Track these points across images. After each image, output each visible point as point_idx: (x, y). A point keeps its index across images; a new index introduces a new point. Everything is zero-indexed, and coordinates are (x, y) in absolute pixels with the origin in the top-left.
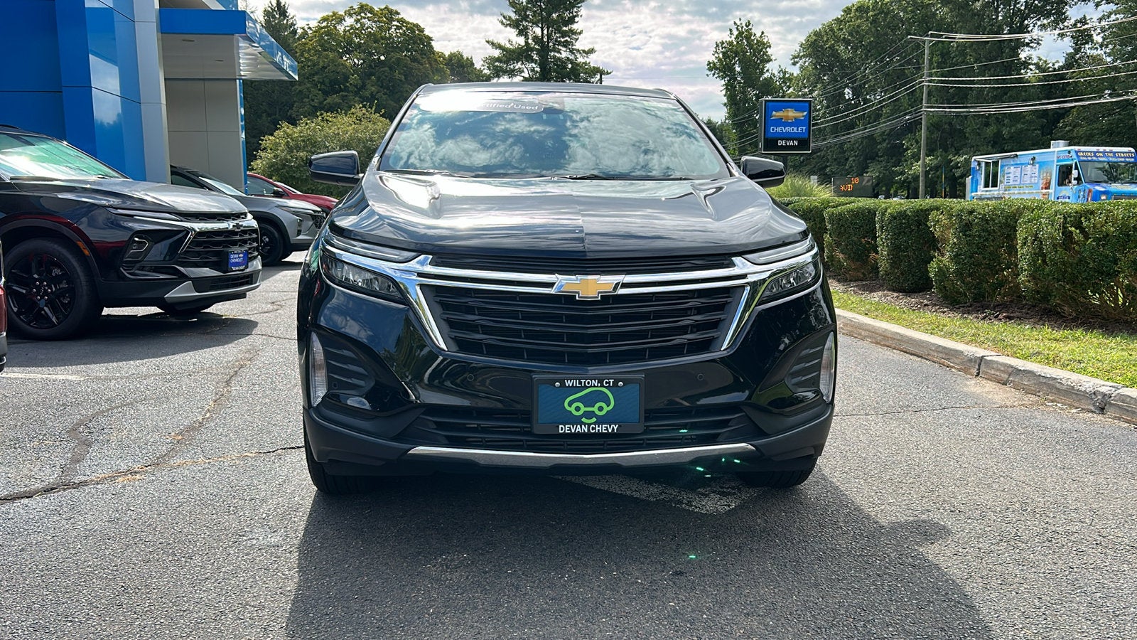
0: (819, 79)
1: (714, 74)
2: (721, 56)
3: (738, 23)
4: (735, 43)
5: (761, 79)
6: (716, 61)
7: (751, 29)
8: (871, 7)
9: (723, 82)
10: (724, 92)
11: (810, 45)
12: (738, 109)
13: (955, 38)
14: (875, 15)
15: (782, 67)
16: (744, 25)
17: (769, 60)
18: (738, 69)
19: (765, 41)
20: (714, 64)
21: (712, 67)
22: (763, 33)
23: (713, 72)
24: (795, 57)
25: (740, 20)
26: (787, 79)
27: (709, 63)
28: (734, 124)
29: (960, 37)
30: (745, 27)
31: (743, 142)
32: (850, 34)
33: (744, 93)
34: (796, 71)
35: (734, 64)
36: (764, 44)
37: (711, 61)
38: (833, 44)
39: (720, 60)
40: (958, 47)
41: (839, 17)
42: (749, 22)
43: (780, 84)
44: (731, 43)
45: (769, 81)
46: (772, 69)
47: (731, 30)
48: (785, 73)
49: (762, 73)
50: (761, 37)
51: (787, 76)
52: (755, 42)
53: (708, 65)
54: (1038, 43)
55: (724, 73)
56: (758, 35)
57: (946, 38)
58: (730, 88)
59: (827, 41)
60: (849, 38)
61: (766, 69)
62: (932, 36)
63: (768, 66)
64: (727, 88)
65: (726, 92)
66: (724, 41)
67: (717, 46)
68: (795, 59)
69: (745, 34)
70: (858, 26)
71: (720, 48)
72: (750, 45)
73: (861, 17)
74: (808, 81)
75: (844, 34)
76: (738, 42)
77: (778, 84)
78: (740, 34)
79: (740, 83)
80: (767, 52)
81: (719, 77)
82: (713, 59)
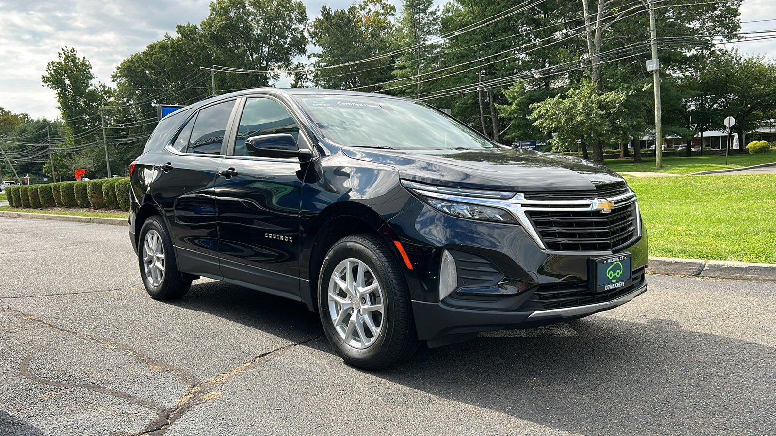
0: (134, 93)
1: (48, 85)
2: (53, 72)
3: (65, 49)
4: (63, 64)
5: (87, 91)
6: (49, 76)
7: (75, 55)
8: (170, 46)
9: (56, 92)
10: (58, 99)
11: (126, 69)
12: (71, 112)
13: (228, 70)
14: (173, 51)
15: (101, 83)
16: (69, 51)
17: (91, 78)
18: (67, 82)
19: (87, 63)
20: (48, 78)
21: (46, 80)
22: (84, 58)
23: (48, 83)
24: (113, 77)
25: (66, 47)
26: (108, 92)
27: (43, 77)
28: (68, 122)
29: (231, 70)
30: (70, 53)
31: (78, 136)
32: (155, 63)
33: (74, 100)
34: (114, 86)
35: (64, 79)
36: (87, 66)
37: (45, 76)
38: (143, 69)
39: (52, 75)
40: (230, 76)
41: (146, 51)
42: (73, 49)
43: (102, 95)
44: (60, 64)
45: (93, 93)
46: (94, 84)
47: (60, 54)
48: (104, 87)
49: (87, 86)
50: (84, 61)
51: (106, 89)
52: (79, 64)
53: (42, 78)
54: (278, 77)
55: (57, 84)
56: (81, 59)
57: (224, 70)
58: (62, 96)
59: (138, 67)
60: (154, 65)
61: (90, 84)
62: (215, 68)
63: (92, 81)
64: (60, 96)
65: (59, 99)
66: (54, 61)
67: (49, 64)
68: (114, 78)
69: (71, 57)
70: (161, 58)
71: (52, 66)
72: (75, 65)
73: (163, 52)
74: (125, 93)
75: (150, 62)
76: (65, 63)
77: (100, 94)
78: (67, 57)
79: (70, 92)
80: (90, 72)
81: (52, 87)
82: (46, 74)
